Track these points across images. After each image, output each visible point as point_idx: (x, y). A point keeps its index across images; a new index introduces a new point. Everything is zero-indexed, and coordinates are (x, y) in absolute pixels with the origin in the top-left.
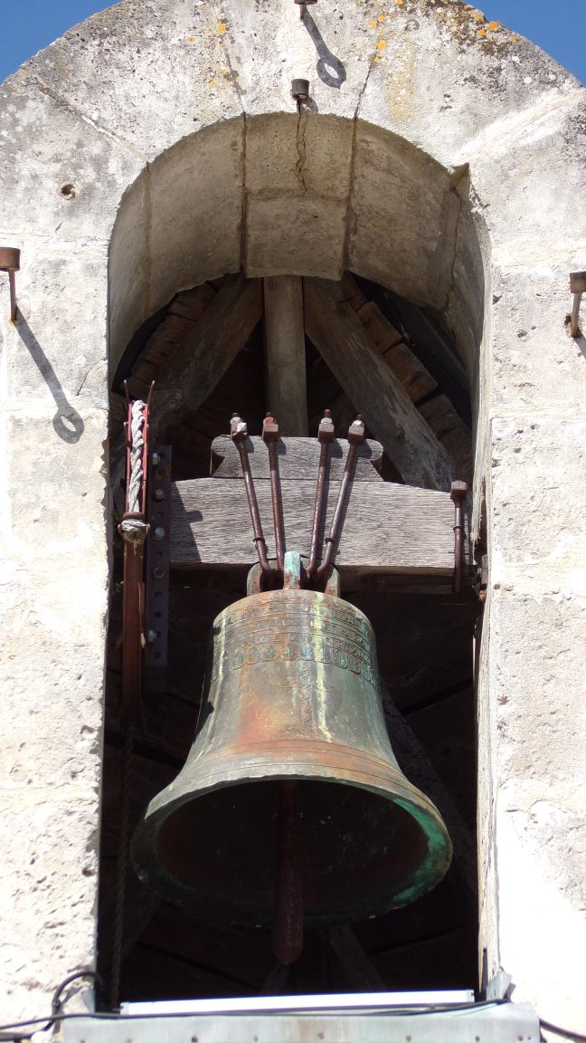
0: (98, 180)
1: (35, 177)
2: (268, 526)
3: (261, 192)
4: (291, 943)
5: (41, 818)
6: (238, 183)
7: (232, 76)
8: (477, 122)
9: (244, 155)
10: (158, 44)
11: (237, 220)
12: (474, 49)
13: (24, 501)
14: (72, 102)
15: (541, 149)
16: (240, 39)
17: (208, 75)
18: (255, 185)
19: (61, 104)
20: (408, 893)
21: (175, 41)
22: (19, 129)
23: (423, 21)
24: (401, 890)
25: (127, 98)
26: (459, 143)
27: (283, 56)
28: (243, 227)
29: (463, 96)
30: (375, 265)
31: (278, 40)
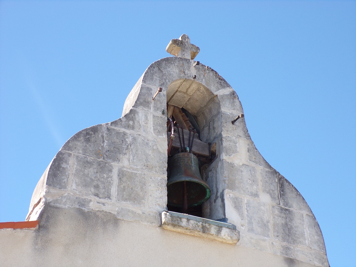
0: (165, 82)
1: (156, 79)
2: (182, 143)
3: (180, 91)
4: (186, 206)
5: (159, 178)
6: (177, 89)
7: (184, 72)
8: (218, 89)
9: (181, 85)
10: (174, 64)
11: (172, 94)
12: (218, 78)
13: (155, 128)
14: (161, 70)
15: (227, 95)
16: (185, 67)
17: (180, 71)
18: (179, 90)
19: (159, 69)
20: (196, 205)
21: (176, 65)
22: (154, 71)
23: (211, 72)
24: (195, 204)
25: (169, 71)
26: (216, 91)
27: (191, 71)
28: (174, 95)
29: (216, 85)
30: (189, 107)
31: (191, 69)
